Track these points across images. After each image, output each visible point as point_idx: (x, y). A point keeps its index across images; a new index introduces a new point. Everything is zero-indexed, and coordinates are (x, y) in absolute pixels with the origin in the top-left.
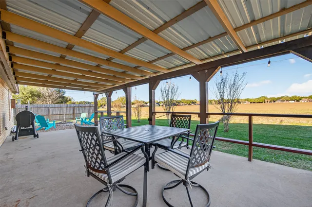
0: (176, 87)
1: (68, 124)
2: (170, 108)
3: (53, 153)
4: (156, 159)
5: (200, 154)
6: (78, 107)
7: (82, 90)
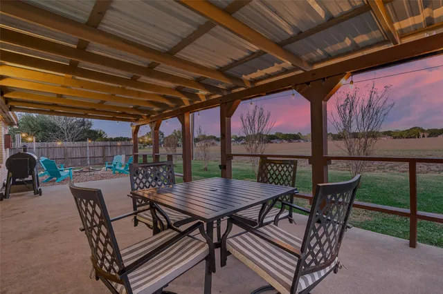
0: (265, 113)
1: (92, 173)
2: (256, 148)
3: (57, 222)
4: (229, 248)
5: (321, 246)
6: (110, 146)
7: (113, 119)
